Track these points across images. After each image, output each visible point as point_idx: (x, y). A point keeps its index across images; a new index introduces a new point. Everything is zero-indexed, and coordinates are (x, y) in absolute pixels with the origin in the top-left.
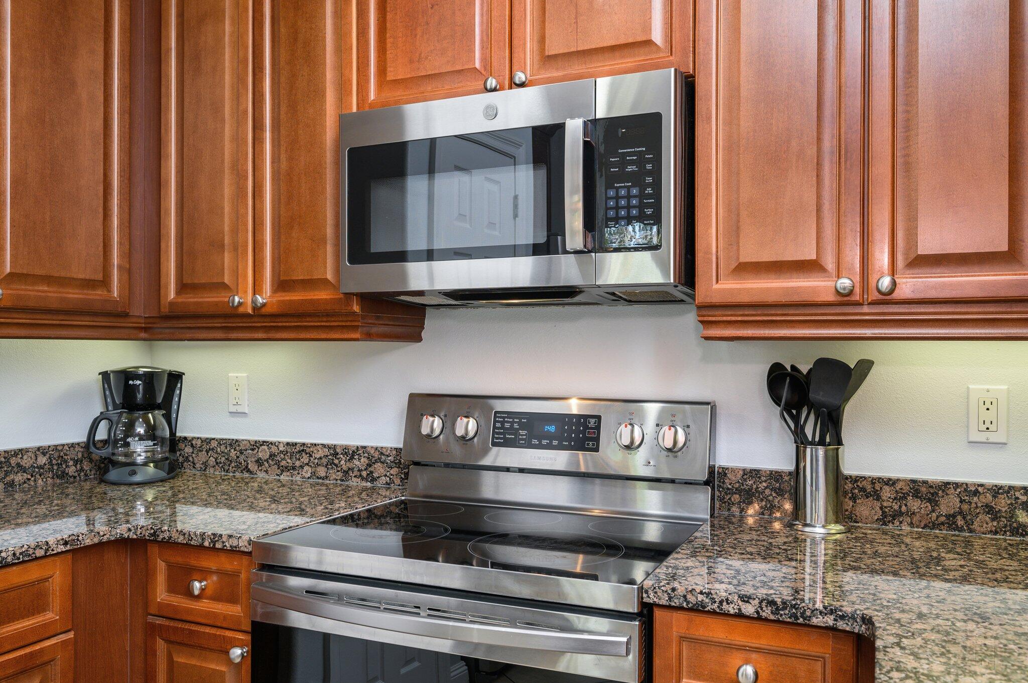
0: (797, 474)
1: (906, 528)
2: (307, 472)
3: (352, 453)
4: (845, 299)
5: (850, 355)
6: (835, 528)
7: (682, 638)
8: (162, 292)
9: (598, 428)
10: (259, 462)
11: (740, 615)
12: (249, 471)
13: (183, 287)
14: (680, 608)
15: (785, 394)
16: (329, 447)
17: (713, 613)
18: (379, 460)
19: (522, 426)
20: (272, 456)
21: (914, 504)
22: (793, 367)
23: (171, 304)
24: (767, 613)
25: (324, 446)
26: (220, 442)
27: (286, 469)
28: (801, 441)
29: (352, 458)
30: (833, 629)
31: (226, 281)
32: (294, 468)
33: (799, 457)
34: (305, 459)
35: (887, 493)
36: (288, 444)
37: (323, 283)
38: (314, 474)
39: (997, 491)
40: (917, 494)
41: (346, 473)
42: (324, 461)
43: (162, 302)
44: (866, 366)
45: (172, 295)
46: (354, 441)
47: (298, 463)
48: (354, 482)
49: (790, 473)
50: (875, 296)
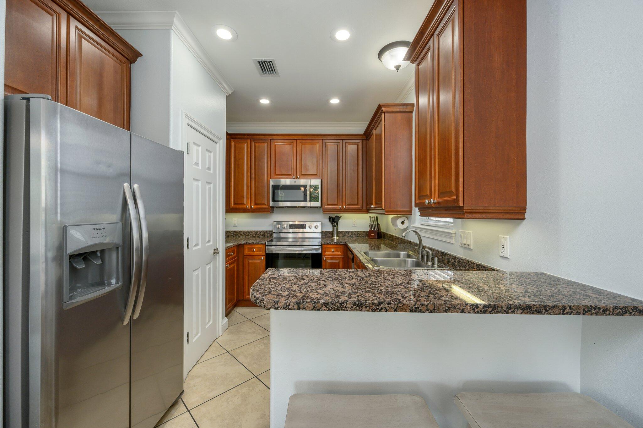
0: (333, 231)
1: (345, 237)
2: (251, 236)
3: (260, 232)
4: (340, 209)
5: (339, 215)
6: (337, 237)
7: (326, 248)
8: (231, 205)
9: (305, 226)
10: (241, 234)
11: (332, 244)
12: (238, 236)
13: (235, 204)
14: (326, 244)
15: (331, 220)
16: (256, 231)
17: (329, 244)
18: (266, 233)
19: (294, 226)
20: (244, 233)
21: (346, 234)
22: (332, 217)
23: (233, 207)
24: (335, 243)
25: (255, 231)
26: (232, 231)
27: (247, 235)
28: (333, 227)
29: (261, 232)
30: (342, 244)
31: (245, 203)
32: (249, 235)
33: (333, 229)
34: (251, 233)
35: (343, 233)
36: (247, 231)
37: (264, 204)
38: (253, 236)
39: (355, 232)
40: (347, 233)
41: (259, 235)
42: (255, 234)
43: (231, 206)
44: (341, 216)
45: (233, 205)
46: (261, 230)
47: (249, 234)
48: (261, 237)
49: (331, 231)
50: (343, 208)
